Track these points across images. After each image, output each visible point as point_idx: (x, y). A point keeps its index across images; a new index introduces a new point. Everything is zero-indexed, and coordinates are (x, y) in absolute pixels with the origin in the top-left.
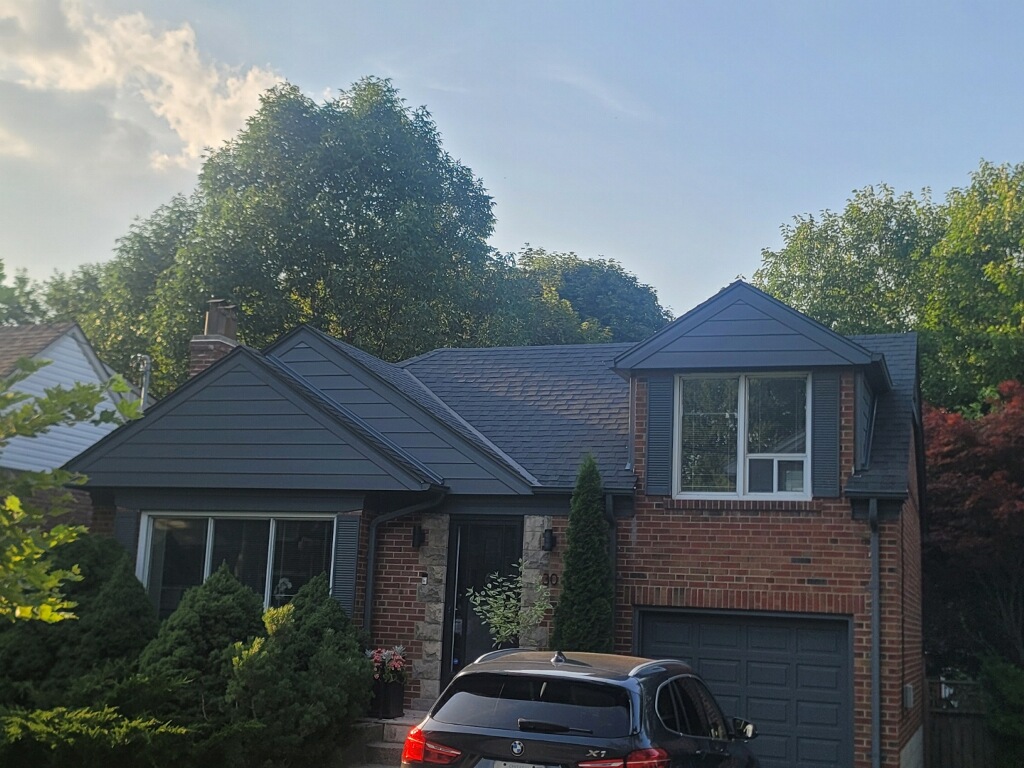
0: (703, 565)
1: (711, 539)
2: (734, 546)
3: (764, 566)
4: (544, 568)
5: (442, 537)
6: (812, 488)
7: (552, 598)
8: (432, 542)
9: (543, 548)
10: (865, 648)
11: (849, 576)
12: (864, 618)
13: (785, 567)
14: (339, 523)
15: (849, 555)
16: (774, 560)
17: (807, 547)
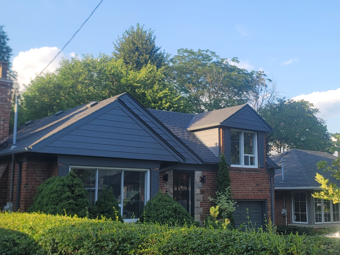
0: (238, 186)
1: (240, 179)
2: (245, 181)
3: (251, 187)
4: (201, 188)
5: (172, 178)
6: (258, 165)
7: (203, 198)
8: (169, 180)
9: (200, 182)
10: (270, 208)
11: (266, 189)
12: (269, 200)
13: (255, 187)
14: (152, 173)
15: (266, 183)
16: (252, 185)
17: (259, 181)
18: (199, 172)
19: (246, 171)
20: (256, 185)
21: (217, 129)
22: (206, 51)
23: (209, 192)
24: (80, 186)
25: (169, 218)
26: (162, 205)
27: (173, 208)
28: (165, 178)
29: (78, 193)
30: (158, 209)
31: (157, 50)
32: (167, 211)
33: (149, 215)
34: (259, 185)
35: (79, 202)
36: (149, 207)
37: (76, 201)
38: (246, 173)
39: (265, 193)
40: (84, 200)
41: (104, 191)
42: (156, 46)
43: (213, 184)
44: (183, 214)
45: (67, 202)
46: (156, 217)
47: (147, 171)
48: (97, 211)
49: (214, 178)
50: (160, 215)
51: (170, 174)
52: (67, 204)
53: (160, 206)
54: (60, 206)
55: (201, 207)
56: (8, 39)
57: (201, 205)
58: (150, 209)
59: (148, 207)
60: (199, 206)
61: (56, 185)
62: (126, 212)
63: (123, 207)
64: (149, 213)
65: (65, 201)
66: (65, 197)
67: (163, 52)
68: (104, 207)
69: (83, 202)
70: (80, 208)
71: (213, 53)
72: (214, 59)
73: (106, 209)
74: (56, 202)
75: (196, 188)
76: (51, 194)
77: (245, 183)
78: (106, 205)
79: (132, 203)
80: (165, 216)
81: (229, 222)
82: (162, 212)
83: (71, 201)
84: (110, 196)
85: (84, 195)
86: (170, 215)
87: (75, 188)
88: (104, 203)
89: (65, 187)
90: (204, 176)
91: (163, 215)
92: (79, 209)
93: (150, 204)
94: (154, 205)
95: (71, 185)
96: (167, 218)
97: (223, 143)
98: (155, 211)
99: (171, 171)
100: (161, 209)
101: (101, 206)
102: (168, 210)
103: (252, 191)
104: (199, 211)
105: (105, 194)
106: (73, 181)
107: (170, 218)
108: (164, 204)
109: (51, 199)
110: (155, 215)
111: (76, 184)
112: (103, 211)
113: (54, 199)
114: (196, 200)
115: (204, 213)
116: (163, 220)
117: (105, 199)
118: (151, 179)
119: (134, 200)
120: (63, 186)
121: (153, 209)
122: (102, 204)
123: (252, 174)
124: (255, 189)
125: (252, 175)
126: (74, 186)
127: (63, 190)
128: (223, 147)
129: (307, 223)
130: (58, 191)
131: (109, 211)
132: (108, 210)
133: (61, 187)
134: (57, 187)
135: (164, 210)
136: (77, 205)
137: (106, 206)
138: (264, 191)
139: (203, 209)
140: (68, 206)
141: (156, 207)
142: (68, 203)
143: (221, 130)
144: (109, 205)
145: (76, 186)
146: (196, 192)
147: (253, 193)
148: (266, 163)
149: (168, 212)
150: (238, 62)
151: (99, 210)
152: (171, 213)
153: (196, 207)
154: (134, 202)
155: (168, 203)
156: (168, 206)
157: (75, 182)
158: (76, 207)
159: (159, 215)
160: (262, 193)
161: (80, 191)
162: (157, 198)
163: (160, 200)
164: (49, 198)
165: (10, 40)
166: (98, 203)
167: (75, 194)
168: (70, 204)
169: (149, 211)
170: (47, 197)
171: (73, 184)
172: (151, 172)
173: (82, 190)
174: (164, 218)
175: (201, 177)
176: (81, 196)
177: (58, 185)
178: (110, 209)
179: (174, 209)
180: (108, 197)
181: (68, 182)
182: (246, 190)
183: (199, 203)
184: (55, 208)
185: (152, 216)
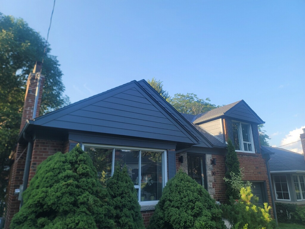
2: (247, 164)
4: (212, 170)
5: (186, 160)
6: (255, 151)
7: (215, 179)
8: (184, 162)
9: (211, 164)
10: (268, 188)
11: (264, 171)
12: (267, 181)
13: (255, 169)
14: (169, 153)
15: (263, 167)
16: (253, 168)
17: (257, 165)
18: (209, 155)
19: (247, 155)
20: (256, 168)
21: (221, 119)
22: (192, 94)
23: (219, 173)
24: (86, 162)
25: (195, 202)
26: (185, 186)
27: (197, 189)
28: (181, 160)
29: (82, 171)
30: (180, 191)
31: (164, 92)
32: (191, 193)
33: (171, 198)
34: (258, 168)
35: (82, 182)
36: (170, 189)
37: (78, 182)
38: (247, 157)
39: (263, 175)
40: (89, 180)
41: (117, 170)
42: (163, 90)
43: (221, 166)
44: (206, 196)
45: (64, 183)
46: (179, 201)
47: (164, 152)
48: (107, 194)
49: (222, 161)
50: (184, 199)
51: (185, 156)
52: (63, 186)
53: (183, 187)
54: (54, 188)
55: (213, 187)
56: (59, 65)
57: (213, 185)
58: (171, 191)
59: (168, 188)
60: (212, 186)
61: (55, 162)
62: (145, 194)
63: (141, 189)
64: (171, 196)
65: (63, 181)
66: (62, 176)
67: (167, 93)
68: (116, 189)
69: (88, 183)
70: (83, 191)
71: (195, 95)
72: (196, 100)
73: (118, 191)
74: (50, 183)
75: (208, 170)
76: (46, 173)
77: (247, 166)
78: (118, 186)
79: (151, 184)
80: (190, 199)
81: (269, 207)
82: (186, 194)
83: (70, 181)
84: (123, 175)
85: (89, 173)
86: (195, 198)
87: (79, 164)
88: (116, 184)
89: (67, 164)
90: (214, 159)
91: (187, 198)
92: (81, 192)
93: (171, 185)
94: (176, 186)
95: (74, 161)
96: (192, 203)
97: (226, 131)
98: (177, 193)
99: (185, 154)
100: (184, 191)
101: (112, 187)
102: (193, 192)
103: (253, 173)
104: (212, 191)
105: (118, 173)
106: (77, 156)
107: (197, 202)
108: (188, 185)
109: (44, 180)
110: (179, 199)
111: (80, 161)
112: (115, 194)
113: (47, 180)
114: (208, 181)
115: (216, 193)
116: (188, 204)
117: (118, 179)
118: (168, 160)
119: (152, 181)
120: (64, 162)
121: (174, 191)
122: (113, 185)
123: (252, 158)
124: (255, 171)
125: (252, 160)
126: (78, 163)
127: (63, 167)
128: (227, 134)
129: (290, 200)
130: (56, 168)
131: (122, 194)
132: (121, 192)
133: (62, 164)
134: (56, 163)
135: (189, 191)
136: (78, 187)
137: (119, 188)
138: (262, 173)
139: (216, 189)
140: (64, 189)
141: (179, 188)
142: (66, 184)
143: (224, 120)
144: (122, 187)
145: (81, 162)
146: (208, 174)
147: (255, 175)
148: (261, 149)
149: (193, 194)
150: (210, 101)
151: (110, 193)
152: (197, 196)
153: (209, 187)
154: (152, 183)
155: (191, 183)
156: (192, 187)
157: (79, 158)
158: (77, 190)
159: (182, 198)
160: (261, 175)
161: (85, 168)
162: (179, 178)
163: (182, 180)
164: (43, 177)
165: (61, 66)
166: (109, 184)
167: (78, 172)
168: (68, 185)
169: (170, 194)
170: (41, 177)
171: (77, 160)
172: (167, 153)
173: (88, 167)
174: (189, 202)
175: (211, 160)
176: (86, 174)
177: (57, 161)
178: (122, 191)
179: (199, 191)
180: (122, 176)
181: (71, 158)
182: (248, 173)
183: (211, 183)
184: (47, 192)
185: (175, 199)
